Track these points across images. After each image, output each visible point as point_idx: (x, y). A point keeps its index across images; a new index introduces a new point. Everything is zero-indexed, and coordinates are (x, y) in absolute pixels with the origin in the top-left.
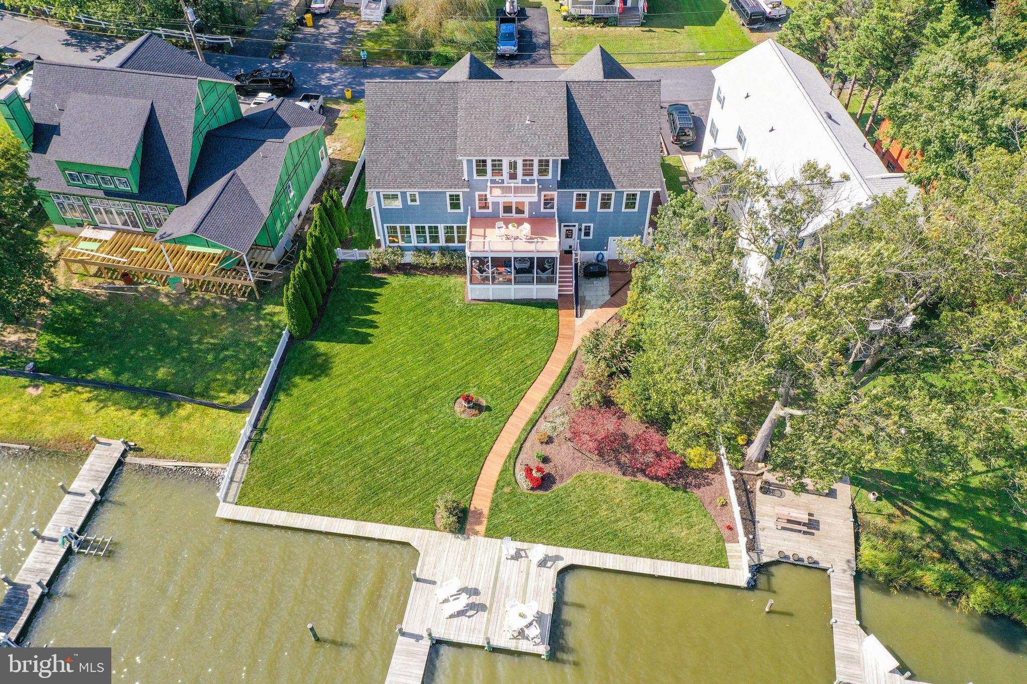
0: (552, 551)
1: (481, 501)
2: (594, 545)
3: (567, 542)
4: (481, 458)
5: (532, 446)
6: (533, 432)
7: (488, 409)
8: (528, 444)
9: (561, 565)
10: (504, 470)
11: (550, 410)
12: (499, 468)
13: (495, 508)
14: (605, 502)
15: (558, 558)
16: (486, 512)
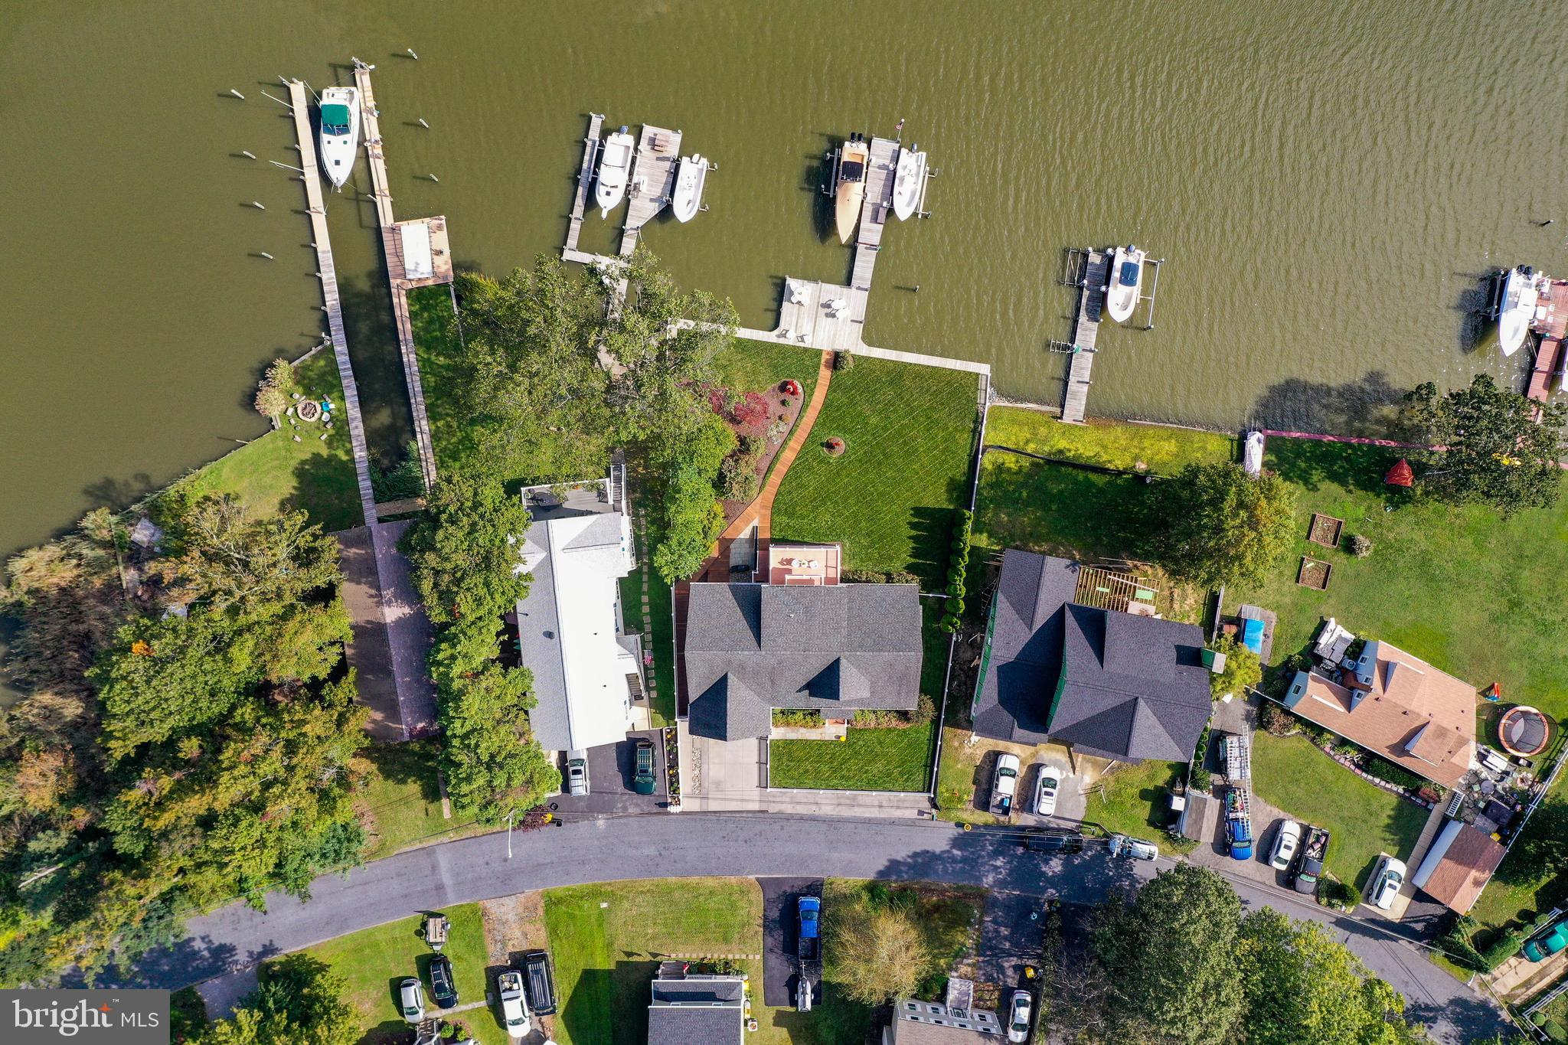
0: (782, 341)
1: (825, 374)
2: (757, 344)
3: (773, 346)
4: (826, 405)
5: (792, 414)
6: (791, 425)
7: (822, 444)
8: (796, 415)
9: (776, 332)
10: (811, 395)
11: (780, 441)
12: (814, 397)
13: (817, 367)
14: (747, 372)
15: (778, 336)
16: (822, 368)
